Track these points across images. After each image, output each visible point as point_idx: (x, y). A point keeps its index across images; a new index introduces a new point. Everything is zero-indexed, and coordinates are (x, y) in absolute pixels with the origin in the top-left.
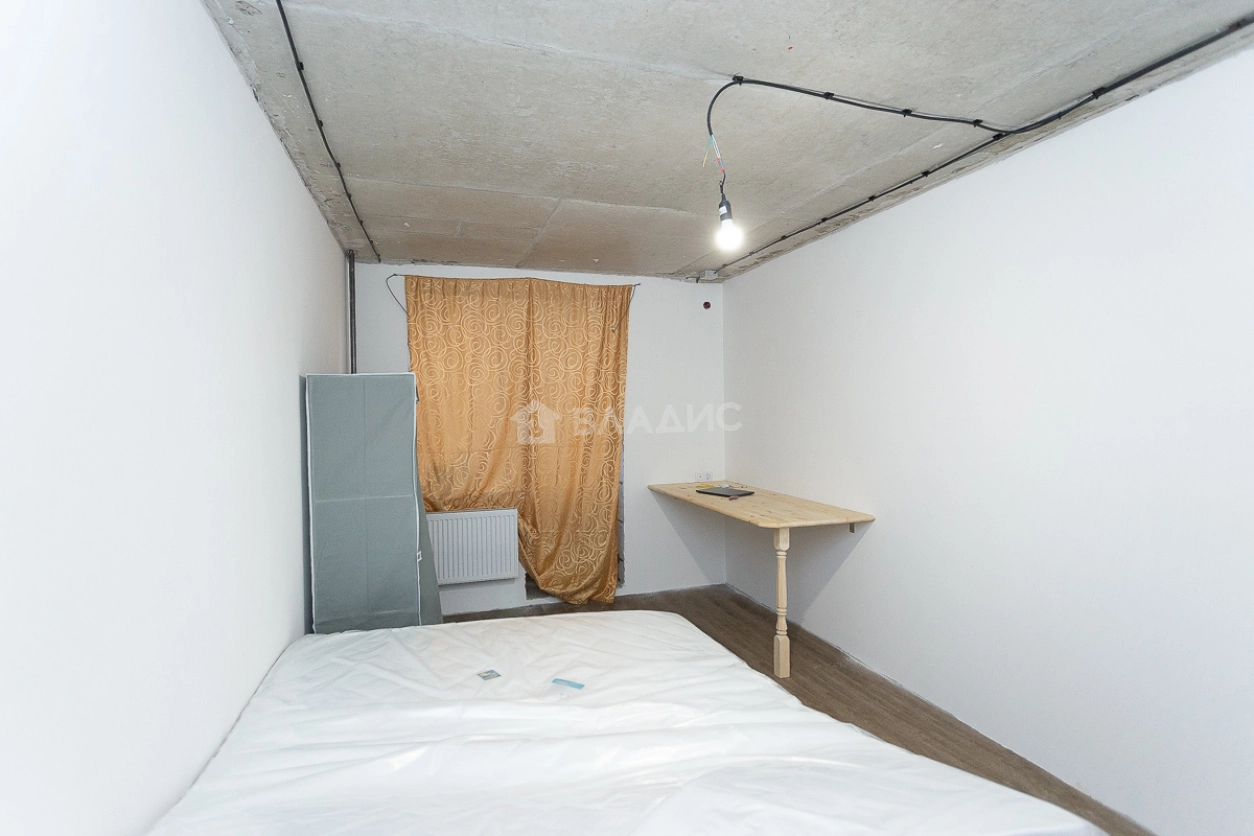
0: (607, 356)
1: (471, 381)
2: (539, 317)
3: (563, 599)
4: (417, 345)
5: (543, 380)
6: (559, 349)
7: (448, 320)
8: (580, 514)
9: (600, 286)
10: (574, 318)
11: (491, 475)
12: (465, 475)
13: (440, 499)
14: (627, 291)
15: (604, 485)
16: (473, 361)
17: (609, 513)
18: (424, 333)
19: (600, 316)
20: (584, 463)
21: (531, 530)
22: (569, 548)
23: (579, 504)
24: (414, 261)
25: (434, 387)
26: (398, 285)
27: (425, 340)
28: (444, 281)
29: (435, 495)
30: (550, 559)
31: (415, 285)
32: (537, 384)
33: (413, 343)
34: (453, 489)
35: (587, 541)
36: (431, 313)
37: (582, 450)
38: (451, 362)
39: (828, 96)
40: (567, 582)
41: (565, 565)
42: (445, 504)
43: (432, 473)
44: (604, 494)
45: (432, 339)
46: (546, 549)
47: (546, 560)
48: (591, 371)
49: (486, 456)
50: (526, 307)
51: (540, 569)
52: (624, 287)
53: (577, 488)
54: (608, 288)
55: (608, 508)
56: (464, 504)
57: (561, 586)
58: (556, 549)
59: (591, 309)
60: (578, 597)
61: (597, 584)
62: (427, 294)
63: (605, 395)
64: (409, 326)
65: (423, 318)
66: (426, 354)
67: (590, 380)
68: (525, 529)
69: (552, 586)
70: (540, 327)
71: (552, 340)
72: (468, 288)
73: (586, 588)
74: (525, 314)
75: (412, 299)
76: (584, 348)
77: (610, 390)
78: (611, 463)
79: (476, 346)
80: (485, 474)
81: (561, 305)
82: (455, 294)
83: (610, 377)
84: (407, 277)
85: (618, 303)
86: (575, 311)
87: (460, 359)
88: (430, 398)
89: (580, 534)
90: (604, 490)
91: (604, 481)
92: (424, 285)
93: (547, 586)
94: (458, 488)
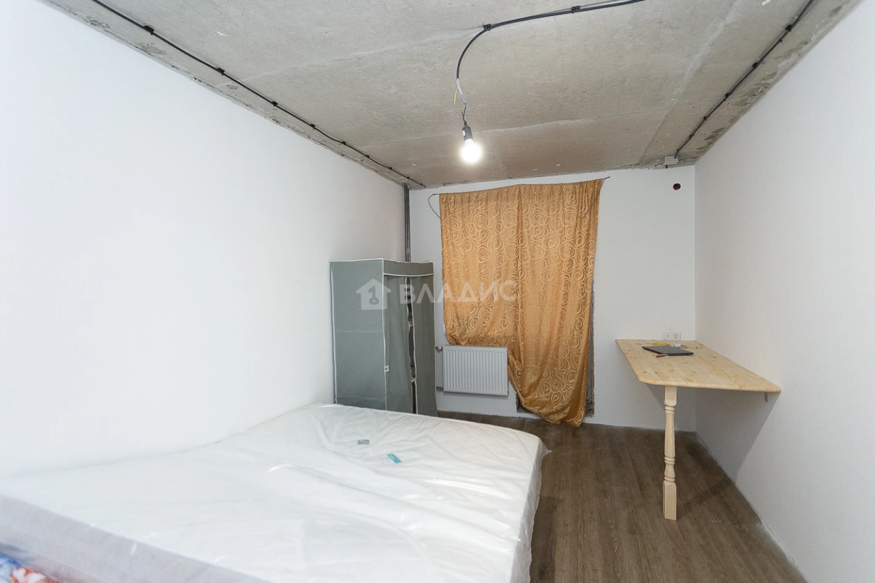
0: (580, 237)
1: (481, 260)
2: (527, 211)
3: (540, 416)
4: (447, 238)
5: (530, 257)
6: (541, 234)
7: (465, 220)
8: (557, 357)
9: (574, 184)
10: (553, 210)
11: (493, 323)
12: (475, 323)
13: (460, 336)
14: (598, 183)
15: (575, 336)
16: (482, 246)
17: (578, 358)
18: (451, 230)
19: (574, 206)
20: (561, 318)
21: (517, 364)
22: (548, 381)
23: (557, 349)
24: (444, 185)
25: (456, 264)
26: (435, 201)
27: (452, 234)
28: (462, 194)
29: (457, 334)
30: (534, 386)
31: (445, 199)
32: (525, 260)
33: (444, 237)
34: (467, 331)
35: (561, 377)
36: (455, 217)
37: (559, 310)
38: (468, 248)
39: (575, 9)
40: (543, 405)
41: (545, 392)
42: (462, 341)
43: (456, 320)
44: (575, 343)
45: (455, 233)
46: (531, 378)
47: (531, 387)
48: (567, 249)
49: (489, 310)
50: (517, 206)
51: (526, 392)
52: (595, 181)
53: (555, 338)
54: (581, 184)
55: (578, 354)
56: (475, 342)
57: (538, 408)
58: (538, 380)
59: (568, 202)
60: (552, 417)
61: (567, 411)
62: (452, 204)
63: (577, 267)
64: (441, 226)
65: (450, 220)
66: (453, 244)
67: (567, 256)
68: (513, 363)
69: (533, 406)
70: (527, 219)
71: (536, 228)
72: (477, 197)
73: (557, 412)
74: (516, 211)
75: (443, 210)
76: (561, 232)
77: (582, 263)
78: (581, 320)
79: (483, 235)
80: (488, 323)
81: (543, 201)
82: (469, 202)
83: (582, 253)
84: (440, 194)
85: (590, 196)
86: (553, 205)
87: (473, 245)
88: (455, 271)
89: (556, 372)
90: (575, 341)
91: (575, 333)
92: (450, 199)
93: (530, 406)
94: (471, 332)
